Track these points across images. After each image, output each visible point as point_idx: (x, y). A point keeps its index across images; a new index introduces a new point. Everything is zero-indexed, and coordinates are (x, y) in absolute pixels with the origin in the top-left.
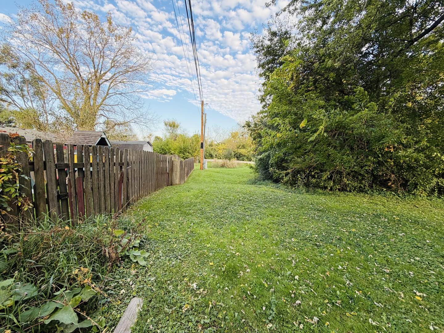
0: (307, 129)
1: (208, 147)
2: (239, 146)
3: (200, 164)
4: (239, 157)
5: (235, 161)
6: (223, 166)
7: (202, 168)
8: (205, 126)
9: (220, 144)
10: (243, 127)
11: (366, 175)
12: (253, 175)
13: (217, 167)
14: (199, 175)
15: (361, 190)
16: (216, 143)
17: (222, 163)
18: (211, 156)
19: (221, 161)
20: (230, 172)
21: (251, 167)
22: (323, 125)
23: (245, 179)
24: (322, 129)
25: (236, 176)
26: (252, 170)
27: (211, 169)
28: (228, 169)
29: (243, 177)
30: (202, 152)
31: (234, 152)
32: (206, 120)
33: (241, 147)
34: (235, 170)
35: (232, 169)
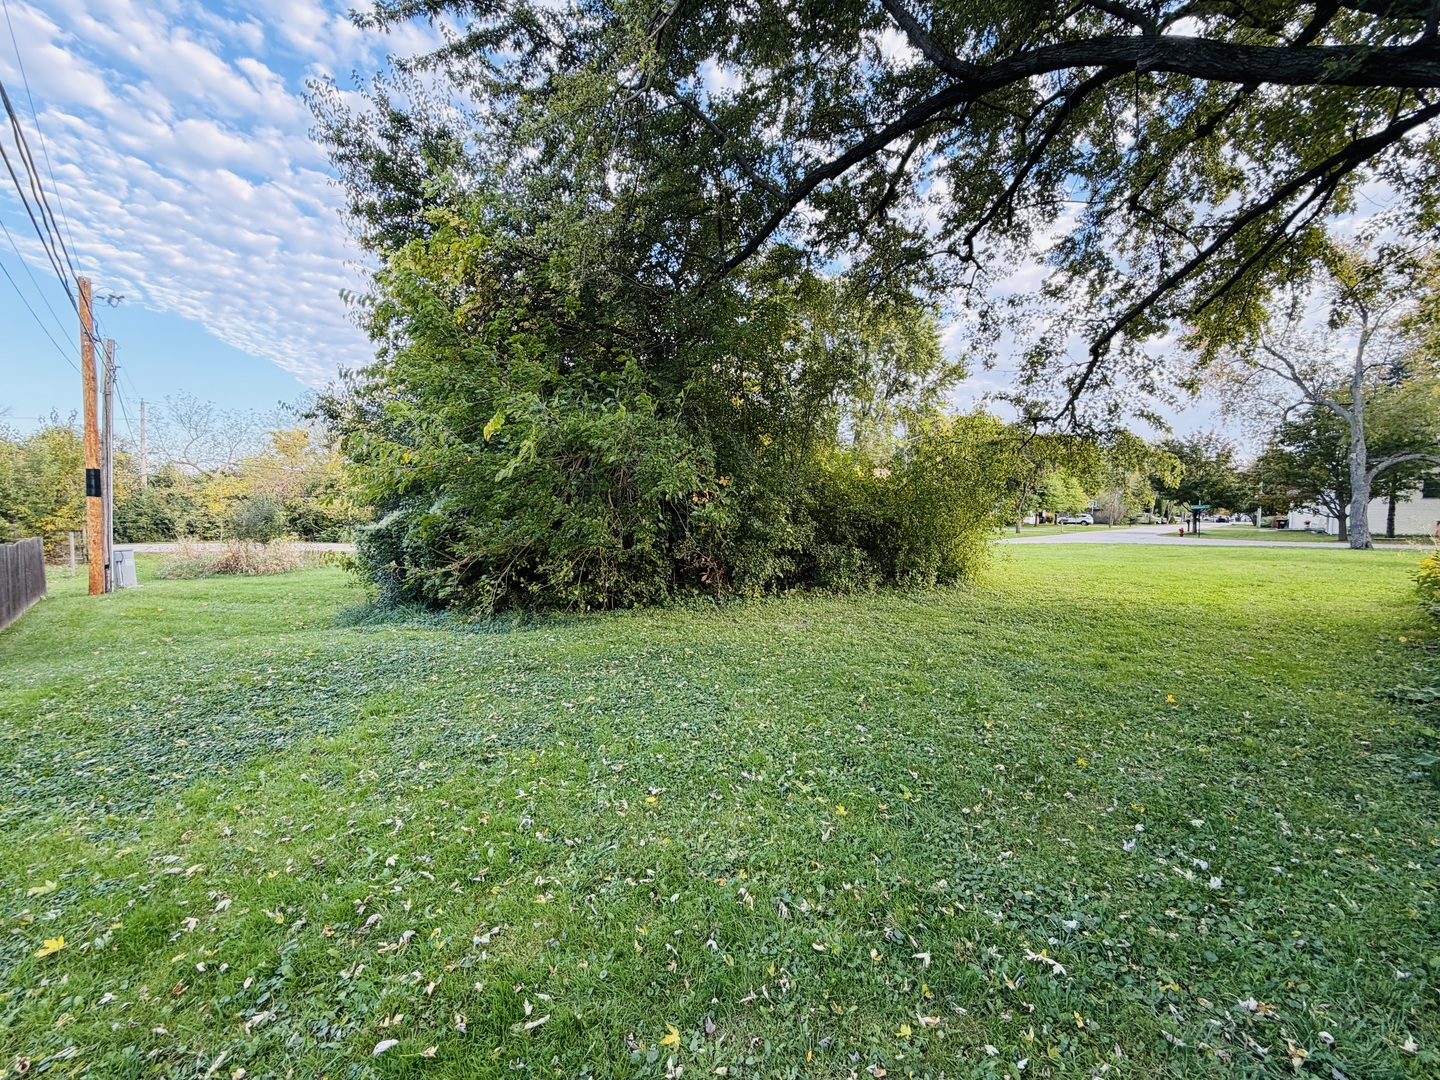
0: (502, 443)
1: (146, 487)
2: (314, 487)
3: (86, 567)
4: (310, 528)
5: (291, 547)
6: (227, 569)
7: (102, 584)
8: (107, 395)
9: (217, 476)
10: (307, 417)
11: (659, 563)
12: (362, 592)
13: (196, 572)
14: (77, 621)
15: (654, 601)
16: (191, 471)
17: (222, 558)
18: (164, 529)
19: (217, 551)
20: (261, 591)
21: (350, 565)
22: (532, 438)
23: (331, 611)
24: (529, 448)
25: (294, 604)
26: (352, 576)
27: (159, 585)
28: (255, 580)
29: (325, 602)
30: (98, 515)
31: (291, 509)
32: (111, 371)
33: (320, 490)
34: (293, 578)
35: (274, 579)
